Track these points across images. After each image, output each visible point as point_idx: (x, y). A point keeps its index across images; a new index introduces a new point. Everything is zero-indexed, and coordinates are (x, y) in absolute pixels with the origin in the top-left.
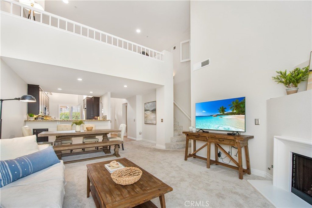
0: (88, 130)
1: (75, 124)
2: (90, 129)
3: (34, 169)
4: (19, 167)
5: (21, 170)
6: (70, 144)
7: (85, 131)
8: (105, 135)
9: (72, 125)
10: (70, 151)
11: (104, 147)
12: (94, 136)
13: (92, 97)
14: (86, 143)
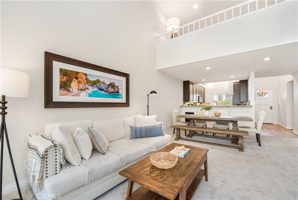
0: (216, 116)
1: (204, 110)
2: (217, 115)
3: (145, 135)
4: (138, 131)
5: (138, 133)
6: (202, 126)
7: (211, 116)
8: (235, 122)
9: (202, 110)
10: (202, 132)
11: (233, 136)
12: (226, 123)
13: (238, 81)
14: (218, 129)
